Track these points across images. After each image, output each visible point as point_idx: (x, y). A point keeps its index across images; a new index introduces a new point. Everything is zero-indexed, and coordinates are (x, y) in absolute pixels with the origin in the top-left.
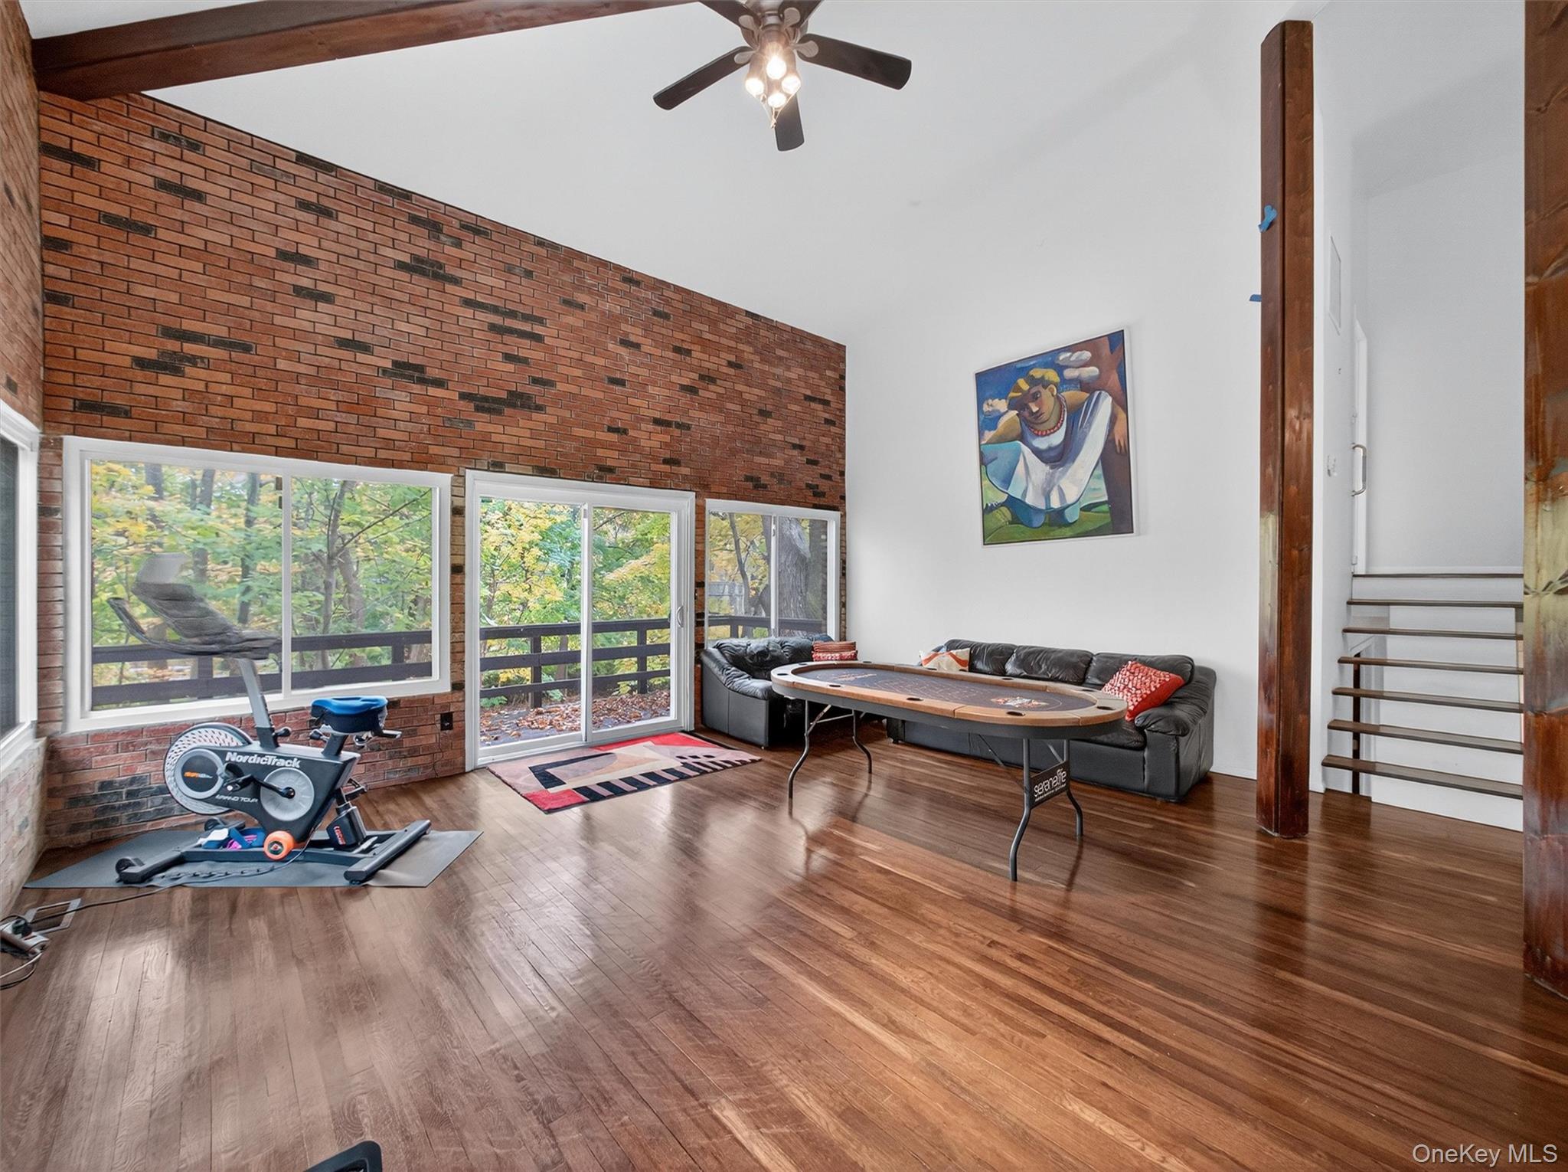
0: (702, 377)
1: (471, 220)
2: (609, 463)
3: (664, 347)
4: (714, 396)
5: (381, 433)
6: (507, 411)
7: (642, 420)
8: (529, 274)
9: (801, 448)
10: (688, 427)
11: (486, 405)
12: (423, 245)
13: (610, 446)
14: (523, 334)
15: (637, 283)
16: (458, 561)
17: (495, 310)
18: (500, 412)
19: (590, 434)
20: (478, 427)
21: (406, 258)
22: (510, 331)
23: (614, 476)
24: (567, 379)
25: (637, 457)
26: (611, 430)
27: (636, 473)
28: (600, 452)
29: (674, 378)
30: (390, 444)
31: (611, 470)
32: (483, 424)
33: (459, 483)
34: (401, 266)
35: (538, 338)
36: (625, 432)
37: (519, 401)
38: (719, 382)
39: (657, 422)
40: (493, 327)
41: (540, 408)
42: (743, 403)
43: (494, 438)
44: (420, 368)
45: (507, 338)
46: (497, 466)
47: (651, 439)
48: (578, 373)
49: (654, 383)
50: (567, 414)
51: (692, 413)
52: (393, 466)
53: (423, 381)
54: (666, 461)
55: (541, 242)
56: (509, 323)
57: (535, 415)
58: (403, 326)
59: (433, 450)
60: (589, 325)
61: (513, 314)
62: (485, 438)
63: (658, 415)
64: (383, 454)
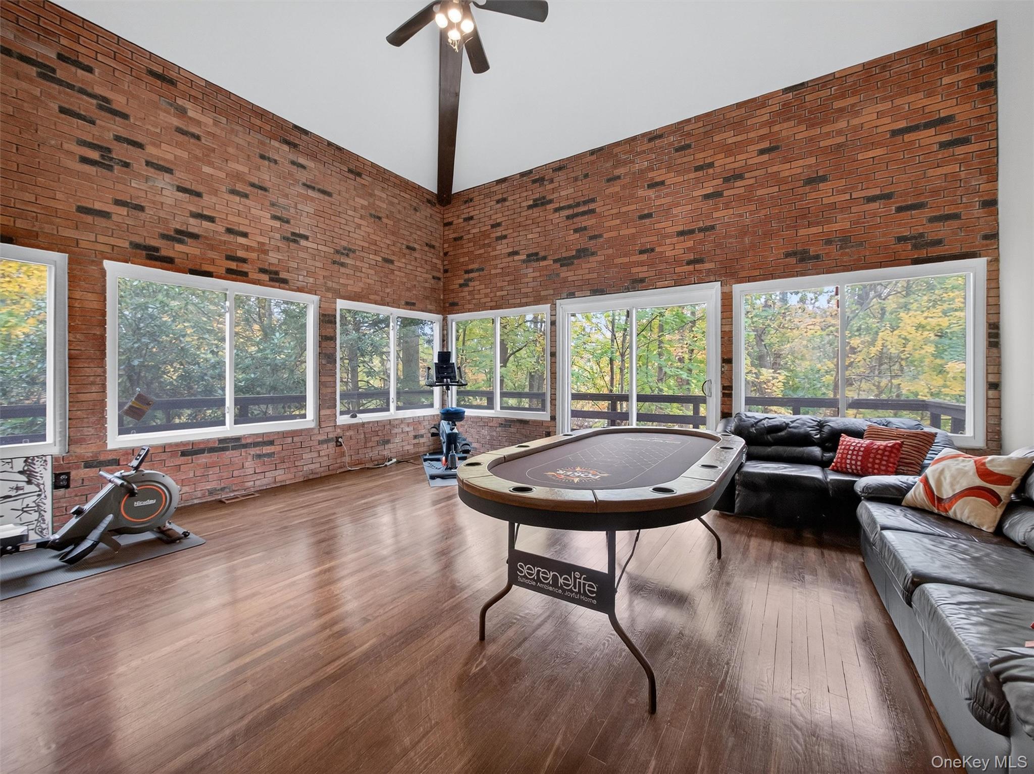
0: (726, 180)
1: (557, 165)
2: (641, 275)
3: (687, 171)
4: (742, 190)
5: (523, 290)
6: (575, 261)
7: (665, 237)
8: (586, 176)
9: (888, 196)
10: (712, 228)
11: (565, 262)
12: (537, 192)
13: (641, 264)
14: (584, 213)
15: (660, 136)
16: (553, 350)
17: (569, 207)
18: (572, 263)
19: (626, 260)
20: (563, 275)
21: (531, 203)
22: (577, 215)
23: (644, 284)
24: (611, 229)
25: (663, 266)
26: (642, 252)
27: (662, 278)
28: (634, 270)
29: (695, 194)
30: (526, 295)
31: (642, 281)
32: (565, 273)
33: (554, 308)
34: (530, 207)
35: (592, 211)
36: (652, 250)
37: (583, 253)
38: (747, 175)
39: (681, 233)
40: (568, 217)
41: (593, 254)
42: (779, 181)
43: (570, 279)
44: (537, 254)
45: (575, 220)
46: (571, 295)
47: (675, 248)
48: (618, 222)
49: (678, 205)
50: (610, 251)
51: (715, 215)
52: (527, 305)
53: (538, 260)
54: (689, 263)
55: (593, 152)
56: (576, 210)
57: (591, 259)
58: (530, 236)
59: (543, 293)
60: (623, 187)
61: (578, 205)
62: (565, 280)
63: (681, 228)
64: (524, 300)
